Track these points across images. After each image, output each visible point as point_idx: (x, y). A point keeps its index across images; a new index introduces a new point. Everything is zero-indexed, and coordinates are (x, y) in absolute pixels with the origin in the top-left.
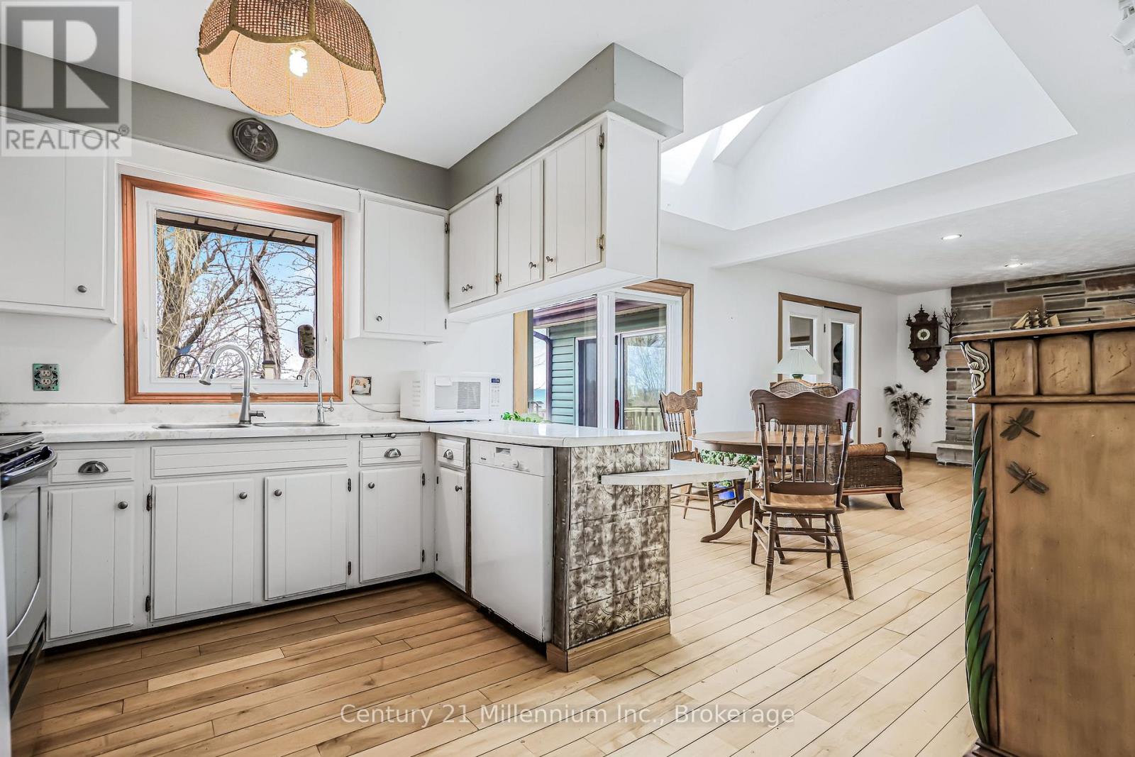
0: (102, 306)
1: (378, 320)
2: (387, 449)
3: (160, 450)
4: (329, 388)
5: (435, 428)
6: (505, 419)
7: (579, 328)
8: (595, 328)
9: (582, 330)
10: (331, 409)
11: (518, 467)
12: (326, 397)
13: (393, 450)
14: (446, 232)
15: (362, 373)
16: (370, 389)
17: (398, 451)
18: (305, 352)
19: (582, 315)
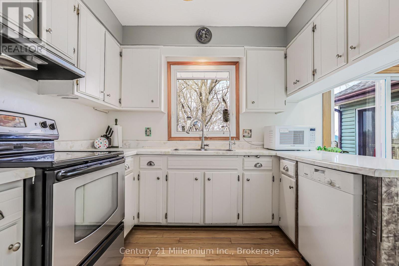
0: (158, 106)
1: (253, 103)
2: (256, 163)
3: (170, 158)
4: (234, 134)
5: (279, 154)
6: (318, 149)
7: (364, 102)
8: (374, 101)
9: (366, 103)
10: (234, 144)
11: (331, 184)
12: (232, 138)
13: (258, 163)
14: (285, 58)
15: (247, 128)
16: (251, 135)
17: (261, 164)
18: (225, 120)
19: (365, 95)
